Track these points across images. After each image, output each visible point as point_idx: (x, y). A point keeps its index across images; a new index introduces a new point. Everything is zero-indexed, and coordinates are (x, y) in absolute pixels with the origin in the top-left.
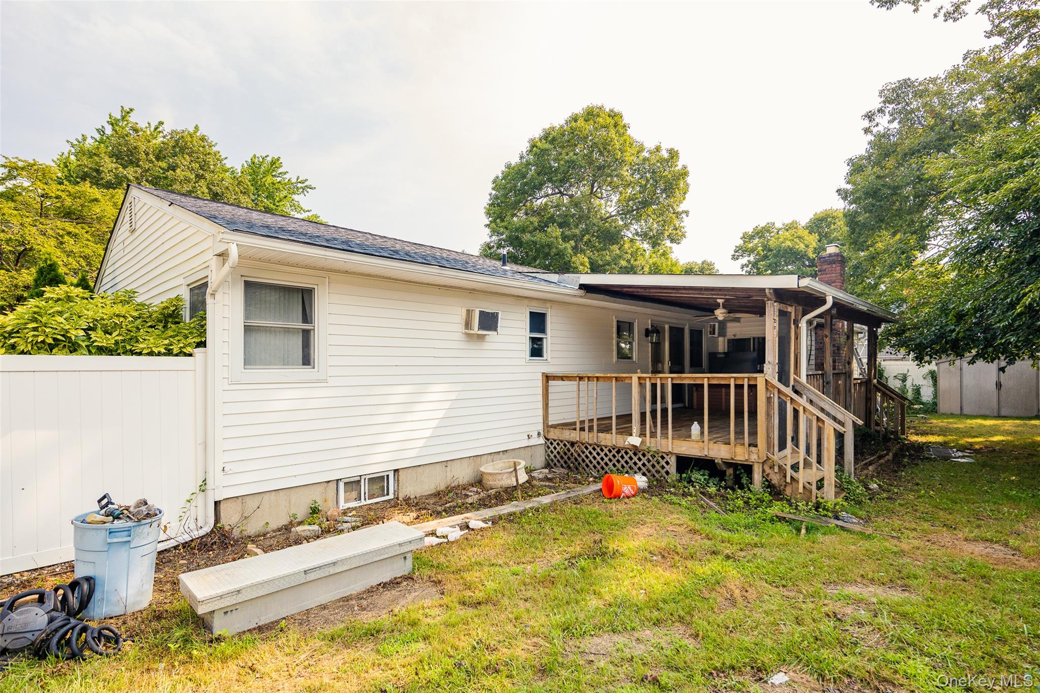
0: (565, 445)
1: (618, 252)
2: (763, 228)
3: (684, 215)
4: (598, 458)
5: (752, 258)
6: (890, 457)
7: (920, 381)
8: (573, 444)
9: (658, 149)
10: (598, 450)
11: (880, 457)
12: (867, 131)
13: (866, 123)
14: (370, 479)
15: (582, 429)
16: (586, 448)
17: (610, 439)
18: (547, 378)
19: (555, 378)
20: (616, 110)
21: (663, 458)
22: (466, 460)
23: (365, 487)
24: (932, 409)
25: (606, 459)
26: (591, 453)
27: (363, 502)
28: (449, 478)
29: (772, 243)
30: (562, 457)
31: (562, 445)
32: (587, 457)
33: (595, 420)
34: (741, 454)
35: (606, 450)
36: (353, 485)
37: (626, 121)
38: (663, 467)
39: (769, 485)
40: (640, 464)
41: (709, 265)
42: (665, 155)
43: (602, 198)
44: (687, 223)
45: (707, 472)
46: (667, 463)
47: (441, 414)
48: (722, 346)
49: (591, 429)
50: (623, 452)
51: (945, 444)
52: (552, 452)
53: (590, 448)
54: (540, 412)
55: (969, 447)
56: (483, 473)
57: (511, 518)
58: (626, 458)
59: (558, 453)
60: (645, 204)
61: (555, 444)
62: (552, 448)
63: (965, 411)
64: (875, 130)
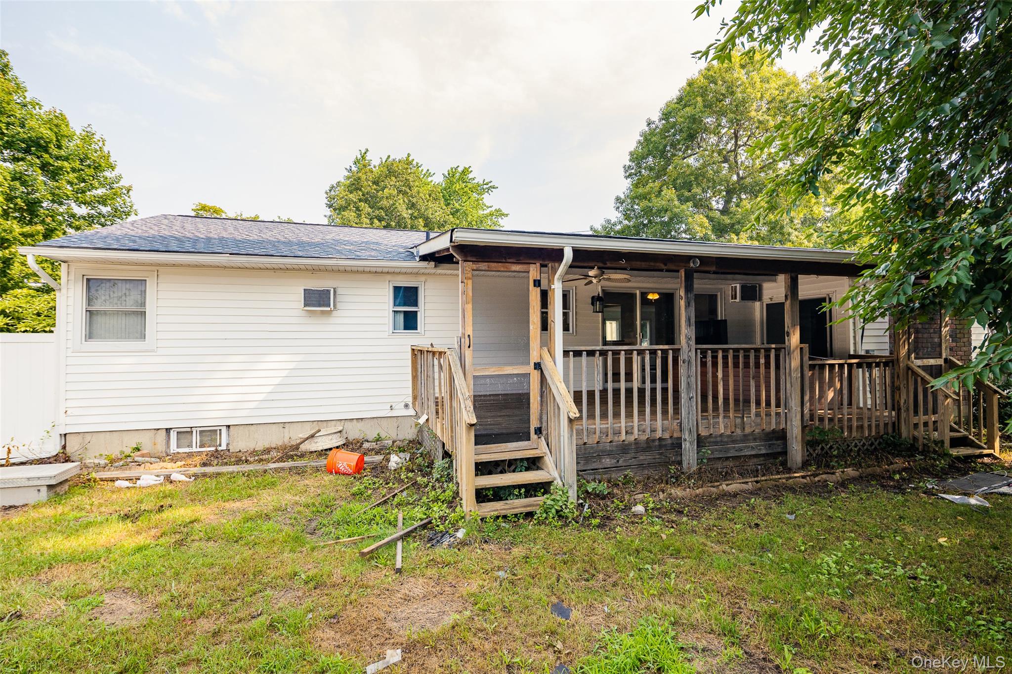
14: (201, 432)
22: (308, 424)
23: (196, 438)
27: (194, 449)
28: (286, 438)
36: (185, 434)
47: (275, 381)
54: (409, 384)
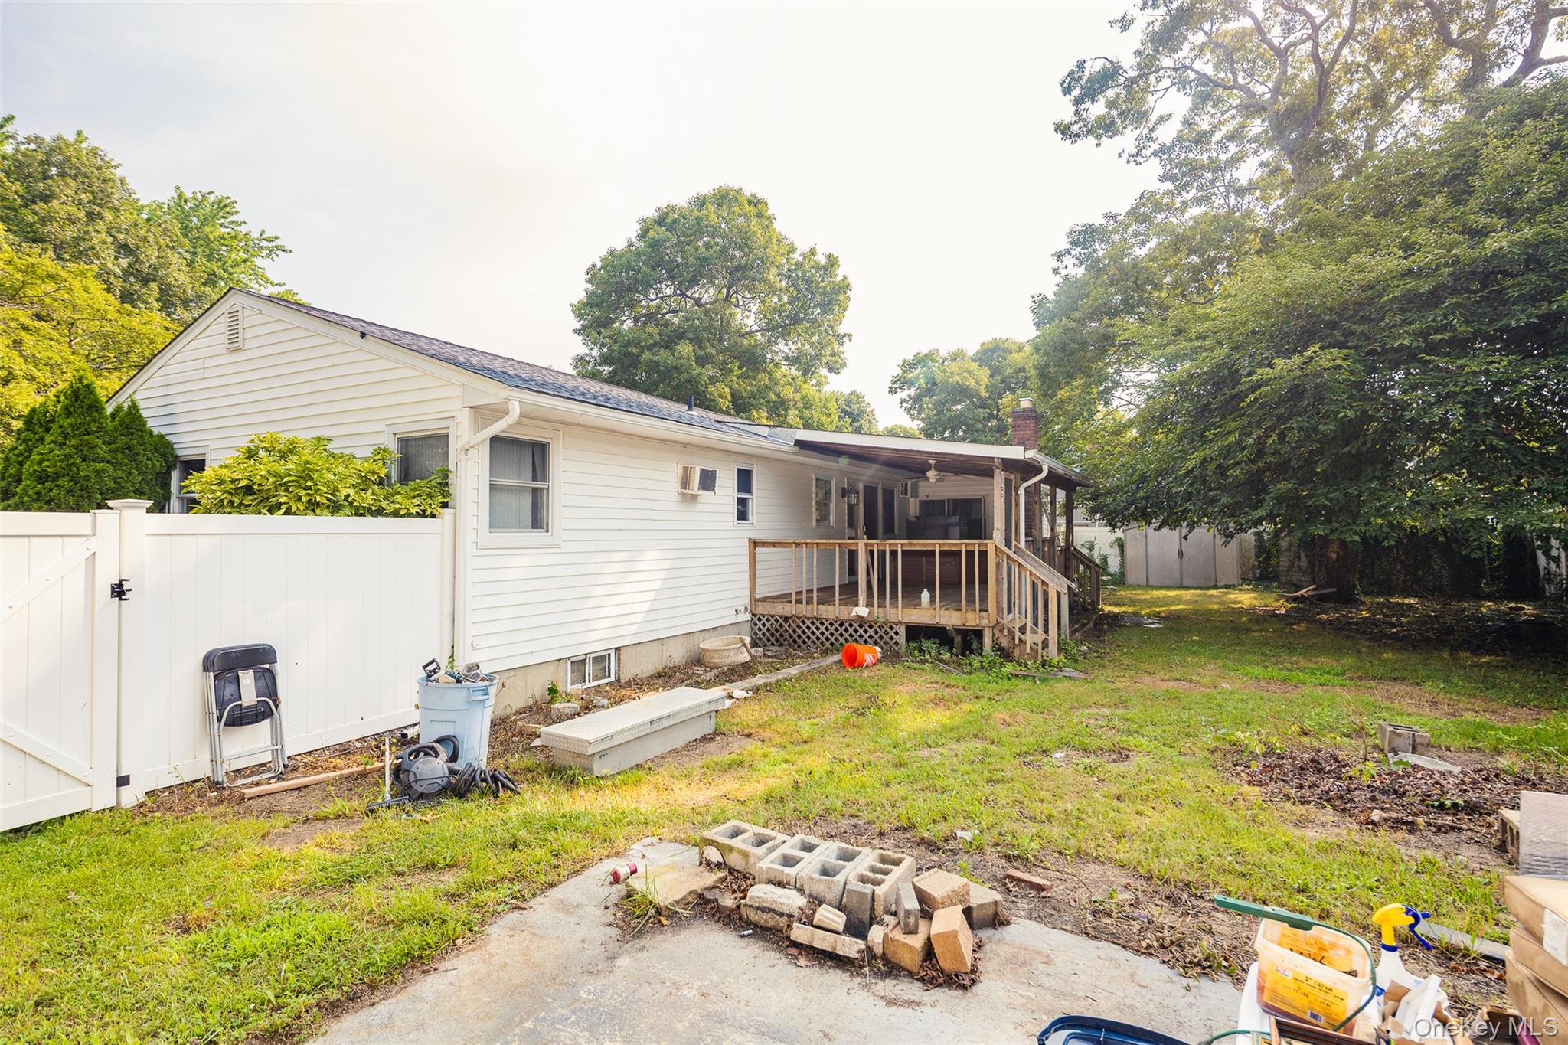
0: (777, 621)
1: (767, 382)
2: (926, 355)
3: (846, 339)
4: (818, 633)
5: (912, 392)
6: (1091, 625)
7: (1107, 550)
8: (786, 619)
9: (813, 252)
10: (818, 624)
11: (1083, 625)
12: (1056, 271)
13: (1056, 264)
14: (593, 658)
15: (799, 602)
16: (803, 622)
17: (834, 611)
18: (755, 544)
19: (764, 544)
20: (759, 196)
21: (891, 628)
22: (680, 638)
23: (589, 668)
24: (1120, 580)
25: (827, 634)
26: (808, 628)
27: (588, 685)
28: (666, 656)
29: (939, 377)
30: (773, 635)
31: (772, 620)
32: (804, 632)
33: (815, 591)
34: (971, 619)
35: (827, 624)
36: (579, 664)
37: (772, 210)
38: (891, 638)
39: (999, 649)
40: (866, 636)
41: (858, 397)
42: (823, 261)
43: (738, 306)
44: (848, 350)
45: (937, 641)
46: (896, 633)
47: (657, 585)
48: (913, 509)
49: (809, 602)
50: (847, 625)
51: (1136, 614)
52: (760, 629)
53: (808, 623)
54: (747, 584)
55: (1157, 615)
56: (705, 650)
57: (769, 688)
58: (851, 630)
59: (768, 630)
60: (796, 320)
61: (764, 620)
62: (760, 624)
63: (1151, 583)
64: (1064, 272)
